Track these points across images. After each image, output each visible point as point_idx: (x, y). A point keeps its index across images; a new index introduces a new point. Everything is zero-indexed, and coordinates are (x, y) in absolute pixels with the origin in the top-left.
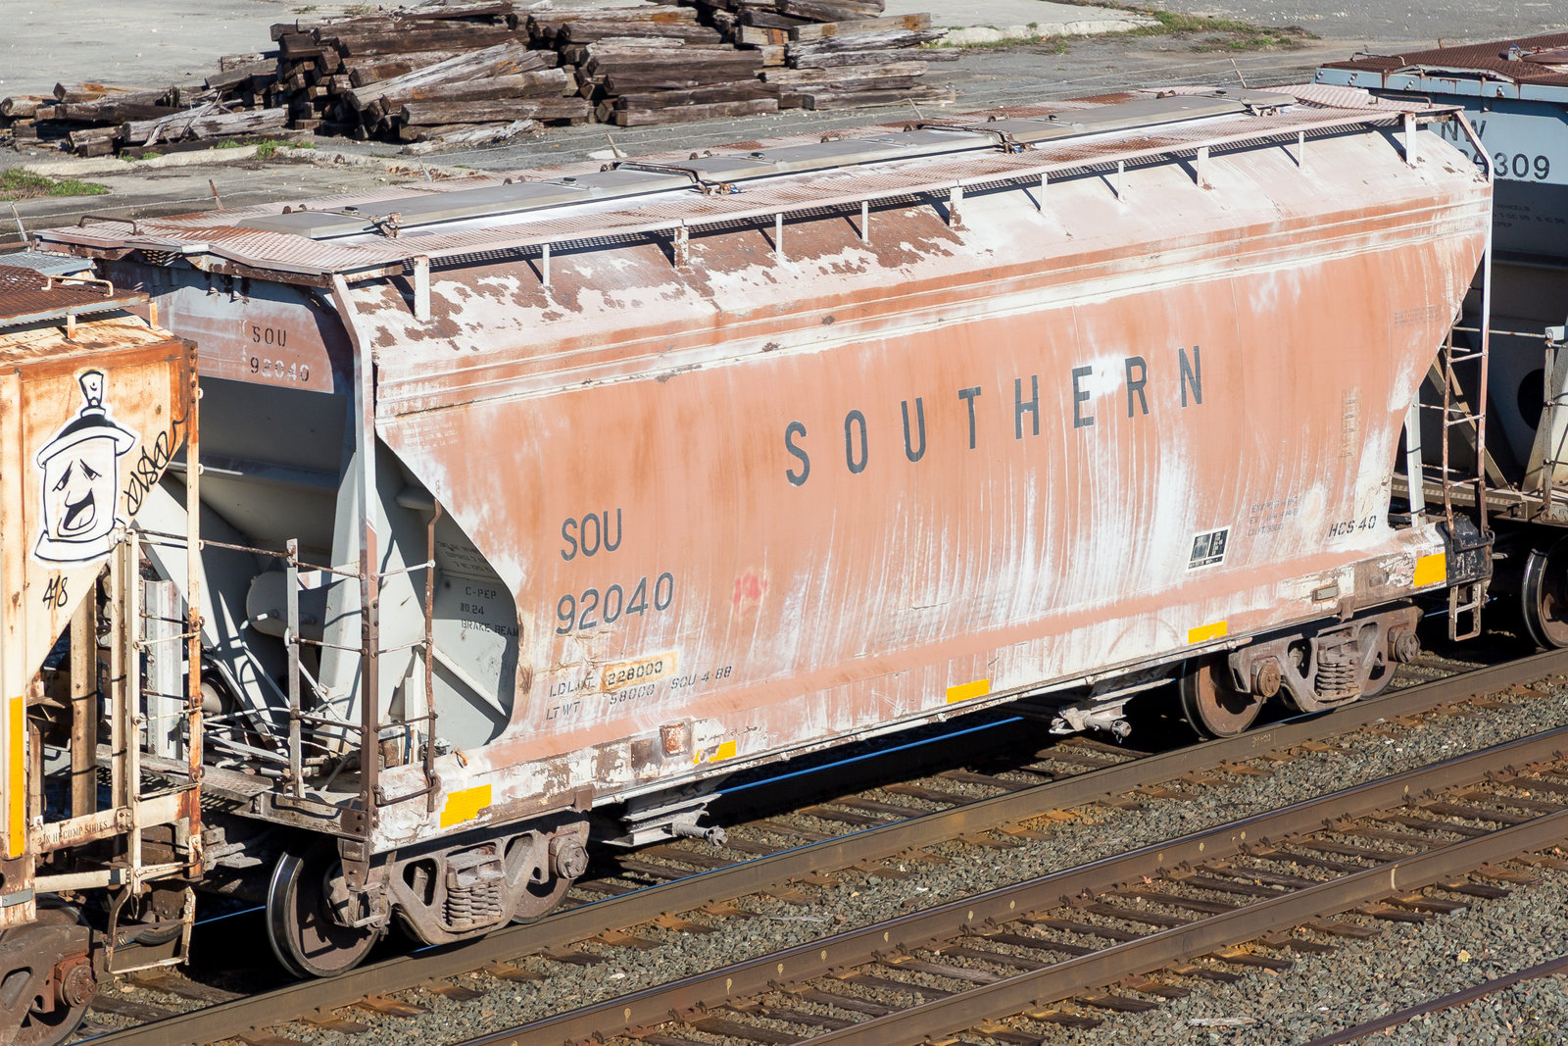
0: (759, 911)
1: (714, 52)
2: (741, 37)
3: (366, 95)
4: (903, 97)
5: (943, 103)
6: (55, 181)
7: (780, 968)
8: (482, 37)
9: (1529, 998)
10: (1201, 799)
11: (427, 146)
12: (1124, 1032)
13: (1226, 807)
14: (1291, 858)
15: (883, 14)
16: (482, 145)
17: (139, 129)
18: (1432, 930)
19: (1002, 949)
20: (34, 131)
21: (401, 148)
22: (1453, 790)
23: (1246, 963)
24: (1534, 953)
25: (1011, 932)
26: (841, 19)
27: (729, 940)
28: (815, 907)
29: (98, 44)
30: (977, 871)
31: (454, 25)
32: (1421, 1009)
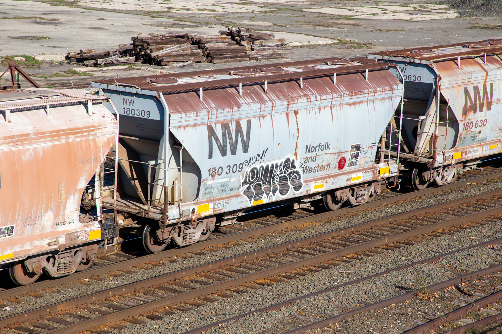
0: (241, 244)
1: (234, 46)
2: (241, 43)
3: (154, 55)
4: (278, 58)
5: (288, 60)
6: (80, 72)
7: (245, 257)
8: (181, 41)
9: (418, 268)
10: (343, 221)
11: (168, 67)
12: (324, 273)
13: (349, 223)
14: (363, 235)
15: (274, 39)
16: (180, 67)
17: (100, 61)
18: (396, 252)
19: (296, 254)
20: (75, 60)
21: (162, 67)
22: (401, 220)
23: (352, 258)
24: (420, 258)
25: (298, 250)
26: (264, 39)
27: (234, 250)
28: (254, 243)
29: (90, 40)
30: (291, 236)
31: (174, 39)
32: (393, 270)
